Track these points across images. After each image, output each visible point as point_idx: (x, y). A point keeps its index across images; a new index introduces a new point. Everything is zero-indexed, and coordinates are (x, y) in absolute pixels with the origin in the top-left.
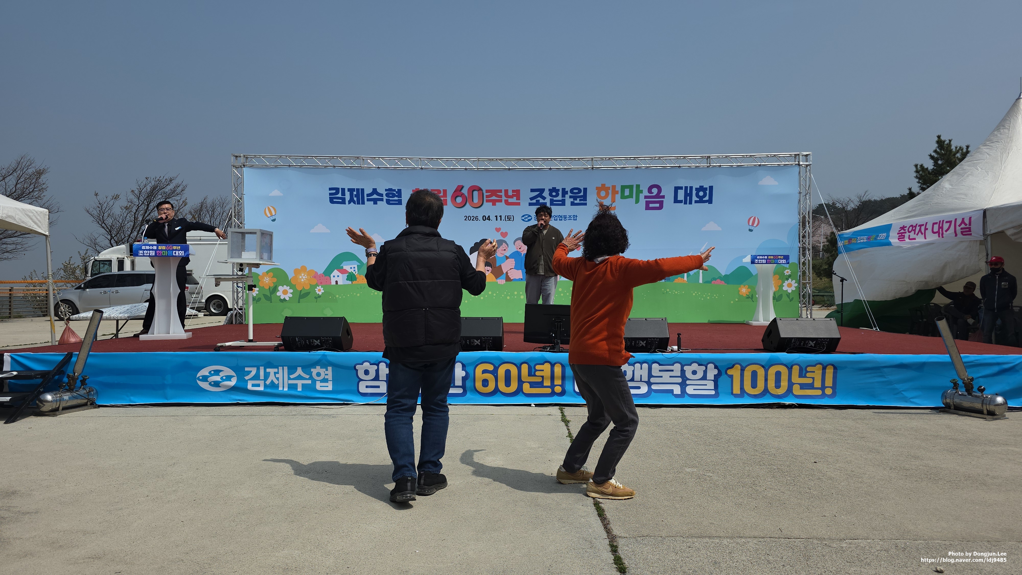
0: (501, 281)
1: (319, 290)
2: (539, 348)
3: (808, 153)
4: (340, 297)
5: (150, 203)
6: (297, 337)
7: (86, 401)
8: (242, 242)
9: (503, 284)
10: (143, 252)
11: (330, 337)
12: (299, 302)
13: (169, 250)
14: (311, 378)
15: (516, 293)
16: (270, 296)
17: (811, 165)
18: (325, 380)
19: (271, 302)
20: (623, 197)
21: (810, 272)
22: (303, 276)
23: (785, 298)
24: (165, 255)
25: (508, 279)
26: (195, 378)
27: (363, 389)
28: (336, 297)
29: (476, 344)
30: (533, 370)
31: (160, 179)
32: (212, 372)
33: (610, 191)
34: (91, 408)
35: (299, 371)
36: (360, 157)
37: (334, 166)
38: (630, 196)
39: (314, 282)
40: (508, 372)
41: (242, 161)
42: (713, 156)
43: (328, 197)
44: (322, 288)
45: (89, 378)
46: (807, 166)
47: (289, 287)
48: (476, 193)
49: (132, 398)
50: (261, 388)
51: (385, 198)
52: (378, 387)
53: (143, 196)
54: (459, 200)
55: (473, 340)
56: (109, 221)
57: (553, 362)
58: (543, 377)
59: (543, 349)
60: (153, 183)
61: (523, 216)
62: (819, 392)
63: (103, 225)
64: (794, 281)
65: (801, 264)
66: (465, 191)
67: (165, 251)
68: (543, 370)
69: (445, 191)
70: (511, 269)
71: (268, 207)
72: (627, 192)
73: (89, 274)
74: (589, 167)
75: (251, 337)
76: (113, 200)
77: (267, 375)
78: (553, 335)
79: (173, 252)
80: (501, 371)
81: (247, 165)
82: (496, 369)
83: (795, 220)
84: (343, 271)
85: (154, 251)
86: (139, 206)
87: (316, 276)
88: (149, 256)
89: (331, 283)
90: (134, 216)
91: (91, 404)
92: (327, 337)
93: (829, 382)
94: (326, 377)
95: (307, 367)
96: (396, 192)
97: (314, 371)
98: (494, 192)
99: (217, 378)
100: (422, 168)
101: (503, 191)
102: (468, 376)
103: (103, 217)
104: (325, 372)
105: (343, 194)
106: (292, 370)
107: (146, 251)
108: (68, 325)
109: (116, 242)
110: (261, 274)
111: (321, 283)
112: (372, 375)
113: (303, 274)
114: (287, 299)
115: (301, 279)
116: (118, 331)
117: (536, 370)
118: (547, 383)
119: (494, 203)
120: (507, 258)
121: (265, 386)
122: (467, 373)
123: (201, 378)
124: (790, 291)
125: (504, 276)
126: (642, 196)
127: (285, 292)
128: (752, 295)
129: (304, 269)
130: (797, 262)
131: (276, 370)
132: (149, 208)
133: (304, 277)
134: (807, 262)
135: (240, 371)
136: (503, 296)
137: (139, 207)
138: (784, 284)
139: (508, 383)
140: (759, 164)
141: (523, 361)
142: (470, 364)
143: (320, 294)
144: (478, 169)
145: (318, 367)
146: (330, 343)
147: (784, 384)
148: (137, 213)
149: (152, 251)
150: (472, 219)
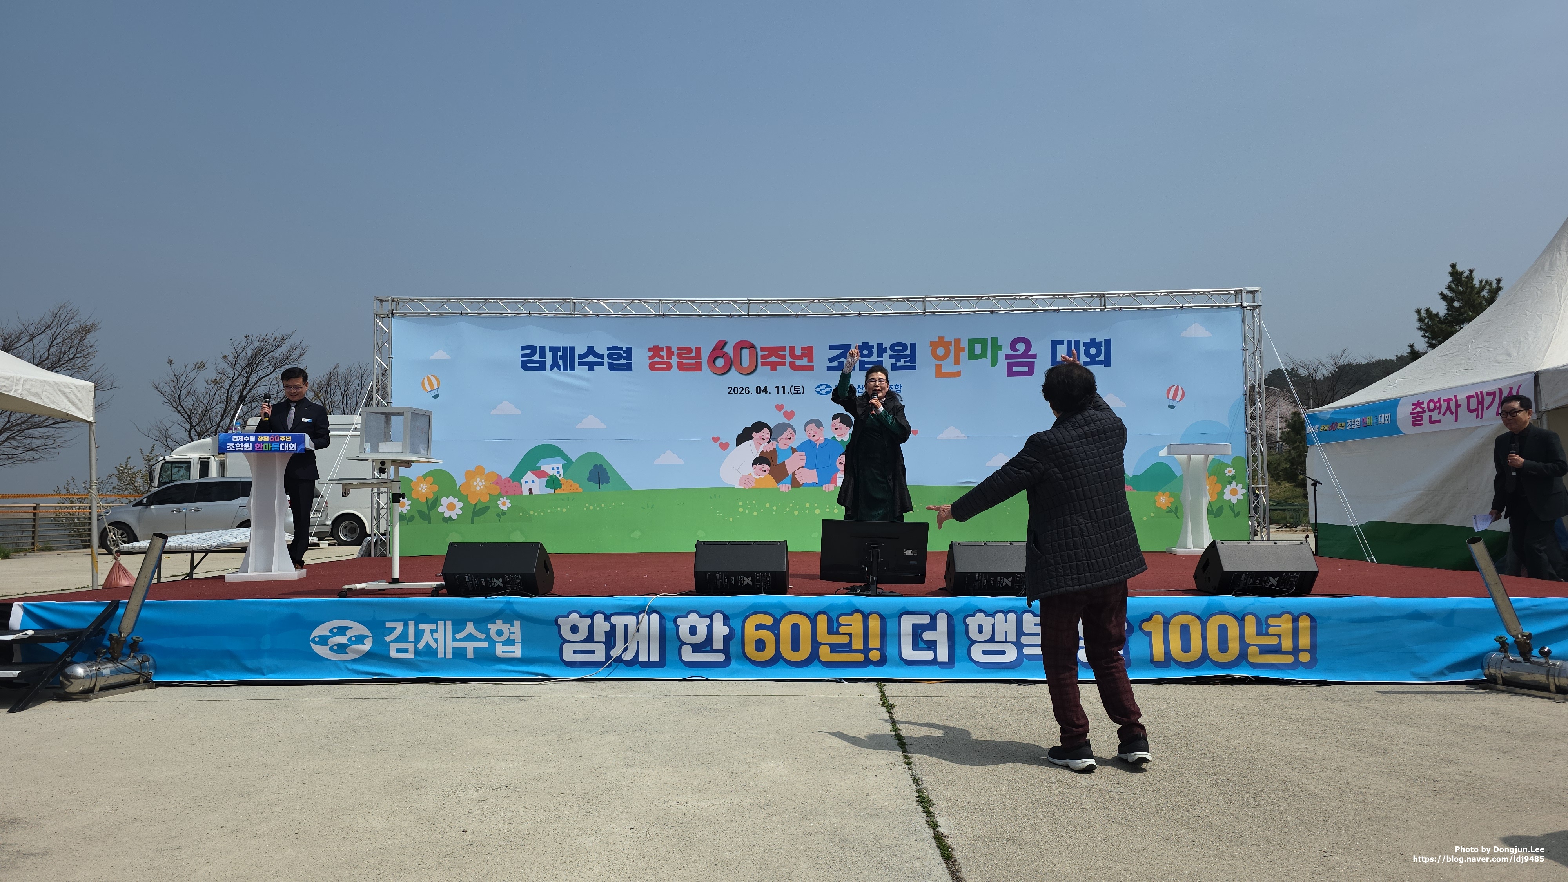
0: (785, 487)
1: (504, 504)
2: (844, 589)
3: (1255, 289)
4: (536, 514)
5: (251, 374)
6: (468, 574)
7: (136, 676)
8: (385, 428)
9: (787, 491)
10: (234, 445)
11: (518, 574)
12: (472, 522)
13: (274, 442)
14: (488, 638)
15: (807, 505)
16: (427, 512)
17: (1261, 307)
18: (510, 642)
19: (430, 522)
20: (972, 356)
21: (1264, 472)
22: (479, 481)
23: (1227, 511)
24: (267, 449)
25: (795, 483)
26: (307, 640)
27: (568, 654)
28: (529, 514)
29: (745, 583)
30: (835, 625)
31: (267, 337)
32: (335, 630)
33: (952, 348)
34: (144, 689)
35: (470, 628)
36: (569, 299)
37: (529, 314)
38: (983, 355)
39: (496, 490)
40: (796, 628)
41: (390, 308)
42: (1109, 293)
43: (519, 359)
44: (509, 501)
45: (142, 641)
46: (1254, 308)
47: (457, 499)
48: (745, 353)
49: (208, 672)
50: (410, 656)
51: (606, 360)
52: (593, 652)
53: (241, 363)
54: (720, 362)
55: (741, 578)
56: (188, 403)
57: (867, 611)
58: (850, 635)
59: (852, 591)
60: (256, 344)
61: (818, 387)
62: (1290, 659)
63: (179, 408)
64: (1240, 485)
65: (1250, 459)
66: (729, 349)
67: (267, 444)
68: (851, 625)
69: (698, 350)
70: (800, 468)
71: (428, 376)
72: (978, 349)
73: (156, 484)
74: (919, 311)
75: (396, 575)
76: (196, 370)
77: (419, 635)
78: (867, 569)
79: (280, 446)
80: (785, 628)
81: (397, 313)
82: (777, 622)
83: (1239, 390)
84: (540, 474)
85: (251, 444)
86: (234, 378)
87: (498, 481)
88: (243, 451)
89: (522, 492)
90: (225, 395)
91: (145, 682)
92: (513, 574)
93: (1305, 641)
94: (512, 637)
95: (483, 620)
96: (623, 351)
97: (493, 628)
98: (773, 351)
99: (342, 640)
100: (663, 315)
101: (788, 349)
102: (733, 634)
103: (179, 396)
104: (510, 628)
105: (543, 354)
106: (459, 625)
107: (238, 444)
108: (118, 560)
109: (199, 434)
110: (415, 480)
111: (507, 492)
112: (583, 633)
113: (478, 479)
114: (455, 517)
115: (476, 486)
116: (193, 568)
117: (840, 625)
118: (858, 645)
119: (773, 366)
120: (794, 450)
121: (417, 652)
122: (731, 630)
123: (317, 639)
124: (1234, 501)
125: (789, 479)
126: (1001, 355)
127: (451, 507)
128: (1176, 508)
129: (480, 470)
130: (1244, 456)
131: (433, 626)
132: (250, 383)
133: (480, 484)
134: (1258, 454)
135: (377, 628)
136: (788, 509)
137: (234, 381)
138: (1225, 491)
139: (796, 646)
140: (1181, 305)
141: (818, 610)
142: (736, 615)
143: (505, 509)
144: (749, 315)
145: (499, 622)
146: (519, 583)
147: (1234, 647)
148: (231, 389)
149: (248, 444)
150: (739, 392)
